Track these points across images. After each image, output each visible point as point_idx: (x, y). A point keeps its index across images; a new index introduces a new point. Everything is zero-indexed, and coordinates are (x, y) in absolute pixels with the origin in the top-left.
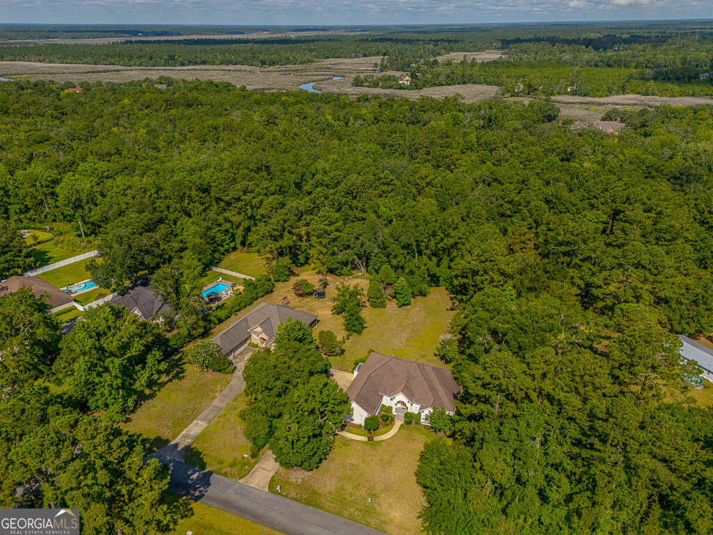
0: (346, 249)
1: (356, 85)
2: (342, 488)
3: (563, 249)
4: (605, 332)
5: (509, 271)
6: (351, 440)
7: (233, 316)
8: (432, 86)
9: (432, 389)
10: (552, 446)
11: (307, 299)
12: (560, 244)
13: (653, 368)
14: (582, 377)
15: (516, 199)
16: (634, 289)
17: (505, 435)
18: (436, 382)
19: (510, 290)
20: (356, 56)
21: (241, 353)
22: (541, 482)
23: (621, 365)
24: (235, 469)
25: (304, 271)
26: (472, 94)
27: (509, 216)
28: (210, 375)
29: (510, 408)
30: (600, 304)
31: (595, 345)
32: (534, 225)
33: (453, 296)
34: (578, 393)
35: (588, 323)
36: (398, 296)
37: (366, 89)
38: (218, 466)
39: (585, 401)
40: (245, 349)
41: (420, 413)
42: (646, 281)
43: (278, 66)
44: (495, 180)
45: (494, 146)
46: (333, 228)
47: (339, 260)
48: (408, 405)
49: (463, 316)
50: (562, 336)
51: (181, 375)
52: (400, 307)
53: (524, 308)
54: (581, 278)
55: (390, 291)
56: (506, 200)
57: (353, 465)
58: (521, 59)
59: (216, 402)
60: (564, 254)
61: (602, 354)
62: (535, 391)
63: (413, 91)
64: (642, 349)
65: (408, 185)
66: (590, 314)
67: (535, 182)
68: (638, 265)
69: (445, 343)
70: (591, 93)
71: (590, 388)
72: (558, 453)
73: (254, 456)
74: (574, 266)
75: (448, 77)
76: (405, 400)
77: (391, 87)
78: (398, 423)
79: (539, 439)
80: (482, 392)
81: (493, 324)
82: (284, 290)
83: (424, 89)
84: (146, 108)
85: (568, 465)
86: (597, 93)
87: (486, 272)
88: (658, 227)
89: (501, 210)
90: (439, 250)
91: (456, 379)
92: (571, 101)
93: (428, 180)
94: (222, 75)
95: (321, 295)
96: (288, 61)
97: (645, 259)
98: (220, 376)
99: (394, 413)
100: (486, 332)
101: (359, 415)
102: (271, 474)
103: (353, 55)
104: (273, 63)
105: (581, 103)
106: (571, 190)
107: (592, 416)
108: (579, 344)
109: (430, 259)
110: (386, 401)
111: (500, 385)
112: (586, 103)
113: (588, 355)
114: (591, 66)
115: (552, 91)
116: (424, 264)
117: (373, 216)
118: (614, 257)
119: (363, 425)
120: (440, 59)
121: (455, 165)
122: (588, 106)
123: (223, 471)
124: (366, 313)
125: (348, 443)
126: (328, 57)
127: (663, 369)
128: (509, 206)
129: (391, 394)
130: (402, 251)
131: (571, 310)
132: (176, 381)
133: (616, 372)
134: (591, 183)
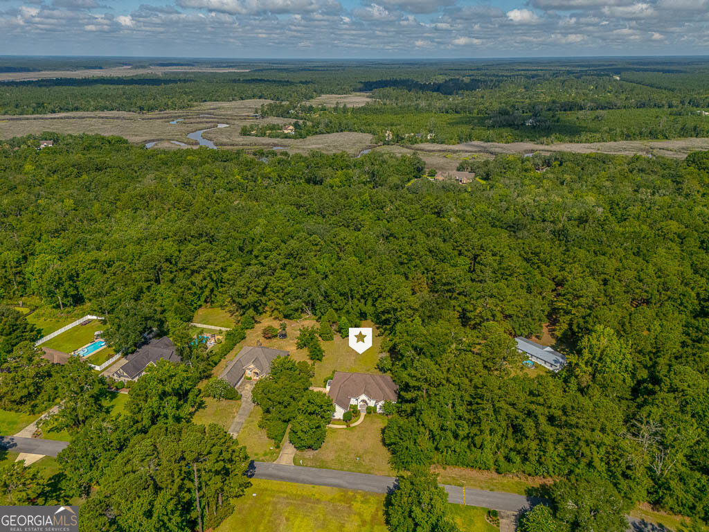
0: (296, 299)
1: (245, 135)
2: (339, 456)
3: (446, 288)
4: (478, 341)
5: (416, 306)
6: (337, 429)
7: (222, 360)
8: (314, 134)
9: (381, 389)
10: (458, 407)
11: (274, 340)
12: (444, 285)
13: (504, 358)
14: (468, 368)
15: (410, 251)
16: (491, 311)
17: (433, 405)
18: (383, 385)
19: (418, 320)
20: (233, 100)
21: (241, 385)
22: (454, 427)
23: (488, 359)
24: (267, 457)
25: (263, 319)
26: (351, 143)
27: (406, 264)
28: (224, 403)
29: (433, 390)
30: (473, 322)
31: (473, 350)
32: (426, 272)
33: (378, 326)
34: (467, 377)
35: (467, 336)
36: (342, 331)
37: (254, 137)
38: (256, 457)
39: (471, 381)
40: (242, 382)
41: (376, 406)
42: (497, 305)
43: (157, 112)
44: (391, 235)
45: (384, 204)
46: (286, 284)
47: (292, 308)
48: (368, 402)
49: (388, 339)
50: (454, 346)
51: (203, 406)
52: (343, 338)
53: (431, 331)
54: (459, 306)
55: (335, 327)
56: (403, 252)
57: (342, 442)
58: (385, 104)
59: (237, 419)
60: (448, 291)
61: (477, 354)
62: (444, 379)
63: (298, 140)
64: (497, 349)
65: (332, 245)
66: (468, 330)
67: (421, 237)
68: (491, 296)
69: (381, 360)
70: (446, 141)
71: (473, 373)
72: (461, 410)
73: (278, 447)
74: (454, 299)
75: (327, 125)
76: (366, 399)
77: (278, 136)
78: (363, 414)
79: (450, 405)
80: (417, 384)
81: (414, 343)
82: (254, 335)
83: (308, 137)
84: (53, 173)
85: (467, 416)
86: (451, 141)
87: (402, 309)
88: (503, 265)
89: (401, 260)
90: (365, 294)
91: (394, 381)
92: (432, 148)
93: (346, 241)
94: (102, 124)
95: (284, 336)
96: (167, 107)
97: (495, 292)
98: (232, 402)
99: (359, 408)
100: (411, 349)
101: (339, 413)
102: (293, 456)
103: (231, 98)
104: (151, 109)
105: (440, 151)
106: (444, 241)
107: (476, 387)
108: (463, 350)
109: (360, 302)
110: (353, 402)
111: (426, 379)
112: (443, 151)
113: (470, 355)
114: (443, 112)
115: (416, 139)
116: (356, 305)
117: (313, 273)
118: (477, 291)
119: (342, 418)
120: (313, 103)
121: (360, 224)
122: (445, 154)
123: (261, 459)
124: (324, 345)
125: (334, 431)
126: (205, 101)
127: (509, 358)
128: (405, 256)
129: (356, 396)
130: (340, 298)
131: (456, 329)
132: (201, 410)
133: (486, 363)
134: (457, 235)
